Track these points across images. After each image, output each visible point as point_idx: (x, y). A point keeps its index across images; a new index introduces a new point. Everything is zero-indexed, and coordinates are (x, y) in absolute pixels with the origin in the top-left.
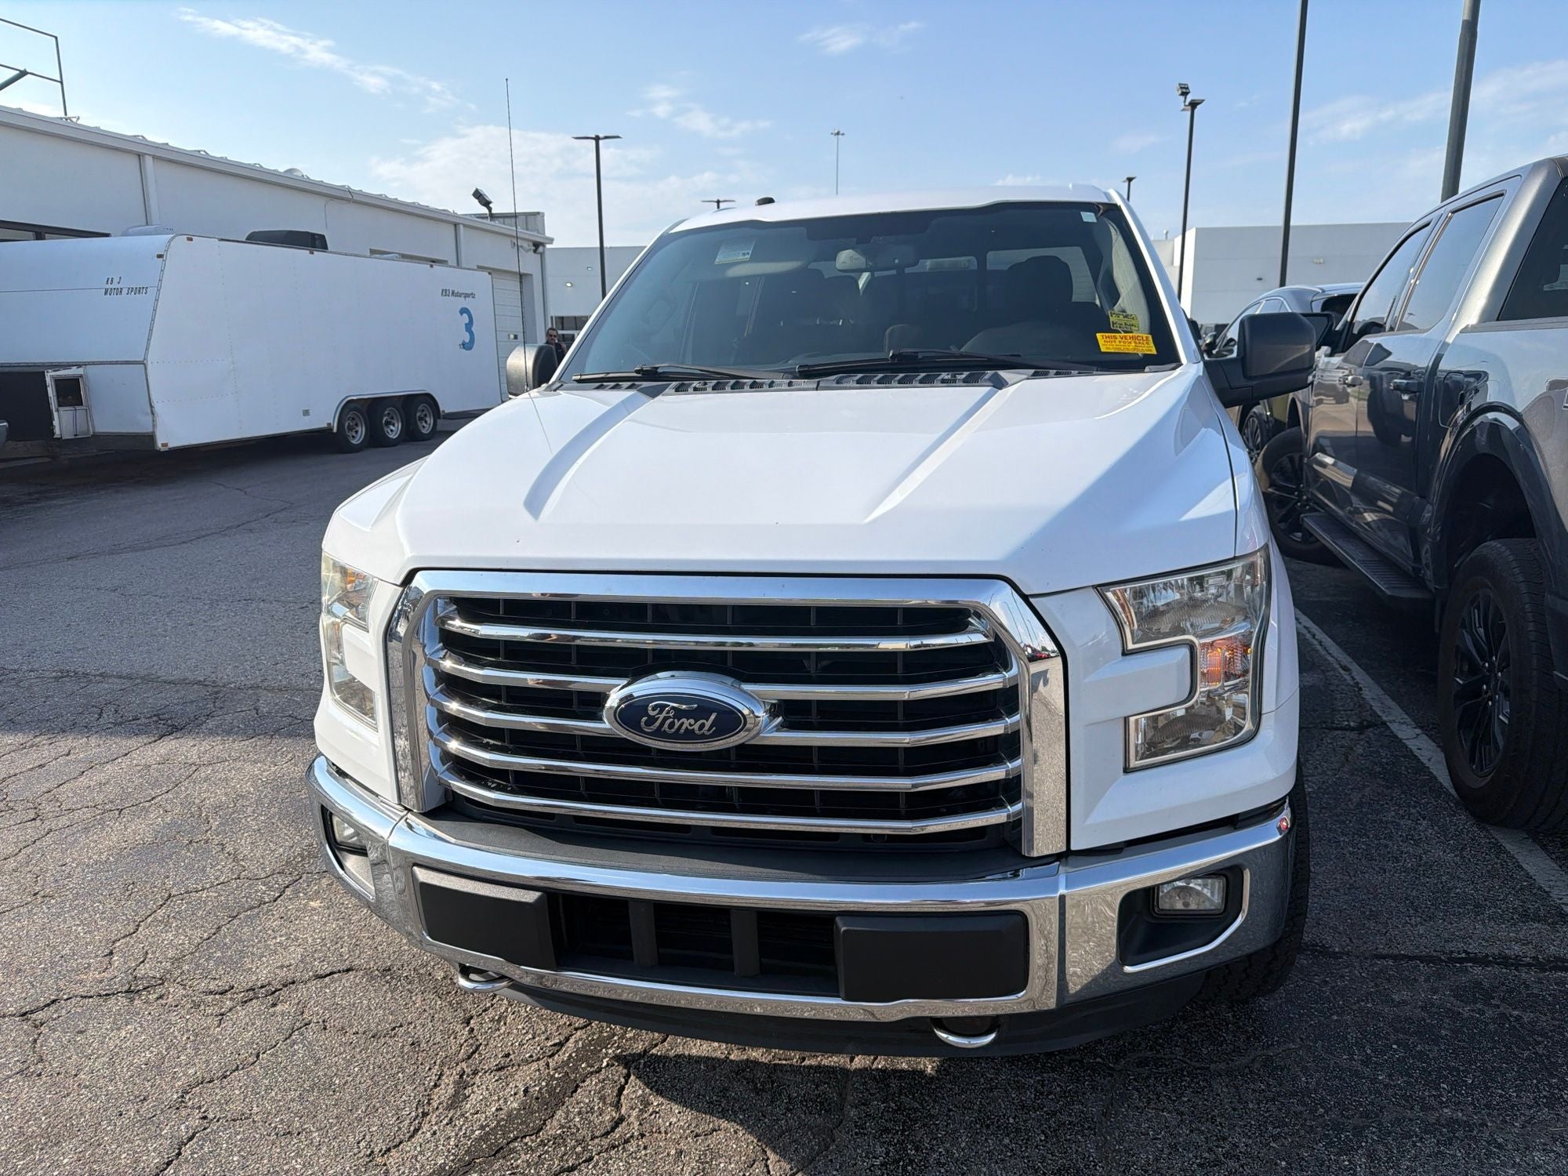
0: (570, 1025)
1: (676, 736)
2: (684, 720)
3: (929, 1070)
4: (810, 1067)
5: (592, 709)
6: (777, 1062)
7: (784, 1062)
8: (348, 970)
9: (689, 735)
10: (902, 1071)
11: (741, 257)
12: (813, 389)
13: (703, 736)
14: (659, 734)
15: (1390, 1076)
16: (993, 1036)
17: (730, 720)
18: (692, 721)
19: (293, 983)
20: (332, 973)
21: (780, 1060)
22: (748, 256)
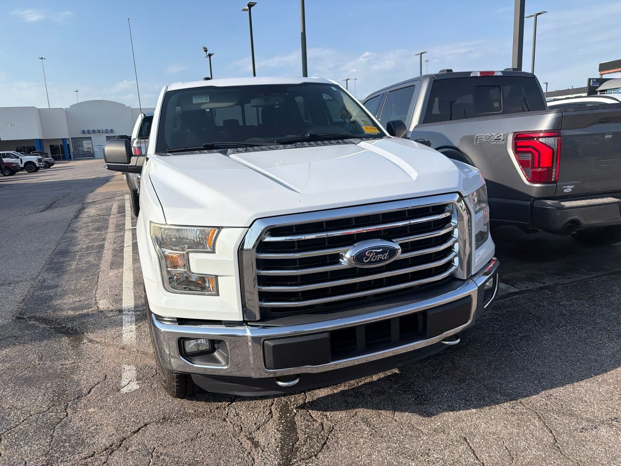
0: (266, 406)
1: (376, 262)
2: (379, 255)
3: (397, 372)
4: (363, 385)
5: (335, 261)
6: (350, 388)
7: (353, 387)
8: (146, 425)
9: (381, 261)
10: (390, 375)
11: (205, 101)
12: (295, 148)
13: (385, 260)
14: (370, 262)
15: (501, 332)
16: (459, 340)
17: (393, 252)
18: (381, 255)
19: (125, 439)
20: (139, 429)
21: (351, 387)
22: (209, 100)
